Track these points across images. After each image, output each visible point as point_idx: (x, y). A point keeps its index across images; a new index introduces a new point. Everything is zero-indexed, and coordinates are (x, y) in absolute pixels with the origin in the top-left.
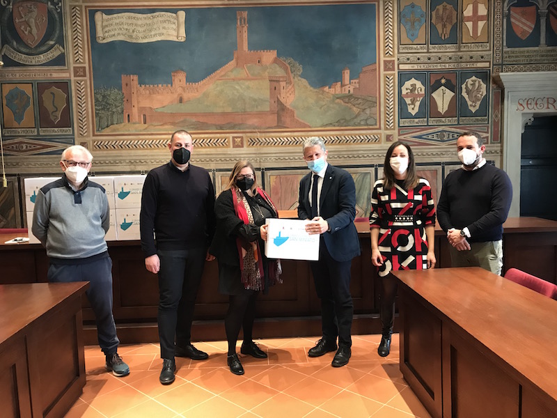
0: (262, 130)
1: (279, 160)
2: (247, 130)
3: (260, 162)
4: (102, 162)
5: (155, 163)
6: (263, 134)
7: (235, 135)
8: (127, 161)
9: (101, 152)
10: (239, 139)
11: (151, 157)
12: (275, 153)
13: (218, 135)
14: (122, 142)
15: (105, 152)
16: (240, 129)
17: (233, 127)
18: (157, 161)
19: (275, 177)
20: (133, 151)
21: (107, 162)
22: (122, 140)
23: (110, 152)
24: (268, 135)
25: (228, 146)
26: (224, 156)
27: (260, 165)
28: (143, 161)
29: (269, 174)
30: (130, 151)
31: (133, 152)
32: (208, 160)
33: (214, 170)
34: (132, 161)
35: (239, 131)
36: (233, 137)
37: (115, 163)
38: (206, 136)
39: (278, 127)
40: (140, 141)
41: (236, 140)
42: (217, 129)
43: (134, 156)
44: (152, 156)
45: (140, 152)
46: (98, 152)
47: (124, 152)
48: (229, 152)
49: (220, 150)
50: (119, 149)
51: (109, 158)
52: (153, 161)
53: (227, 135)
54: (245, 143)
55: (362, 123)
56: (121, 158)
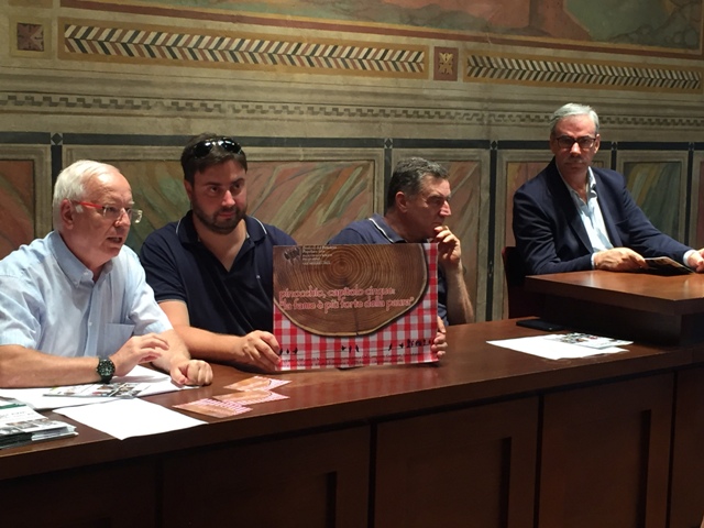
0: (497, 36)
1: (527, 123)
2: (468, 33)
3: (489, 124)
4: (89, 100)
5: (243, 113)
6: (500, 48)
7: (442, 43)
8: (168, 102)
9: (87, 65)
10: (450, 56)
11: (233, 94)
12: (521, 102)
13: (403, 40)
14: (153, 35)
15: (99, 66)
16: (452, 26)
17: (437, 20)
18: (251, 106)
19: (516, 166)
20: (184, 71)
21: (105, 101)
22: (153, 28)
23: (115, 66)
24: (510, 49)
25: (423, 74)
26: (412, 102)
27: (489, 132)
28: (210, 105)
29: (505, 159)
30: (175, 70)
31: (184, 73)
32: (376, 110)
33: (388, 143)
34: (182, 103)
35: (451, 32)
36: (438, 50)
37: (128, 106)
38: (377, 38)
39: (531, 30)
40: (207, 38)
41: (443, 56)
42: (402, 22)
43: (188, 85)
44: (236, 88)
45: (204, 75)
46: (76, 64)
47: (158, 72)
48: (425, 92)
49: (406, 85)
50: (142, 61)
51: (110, 89)
52: (238, 105)
53: (424, 41)
54: (462, 70)
55: (677, 40)
56: (148, 90)
